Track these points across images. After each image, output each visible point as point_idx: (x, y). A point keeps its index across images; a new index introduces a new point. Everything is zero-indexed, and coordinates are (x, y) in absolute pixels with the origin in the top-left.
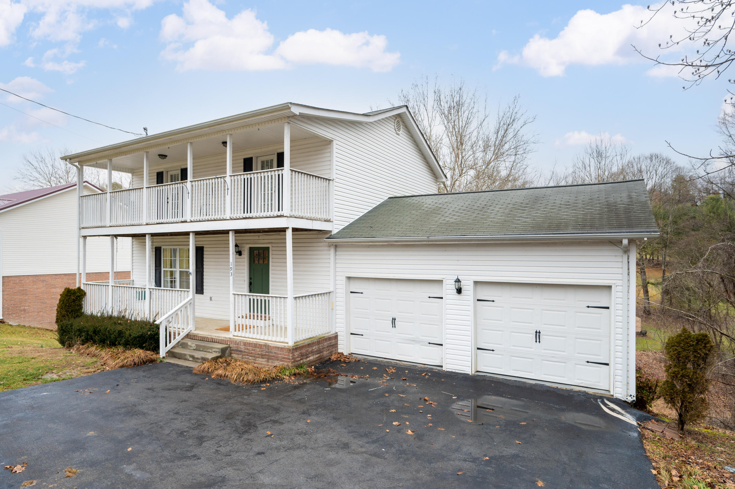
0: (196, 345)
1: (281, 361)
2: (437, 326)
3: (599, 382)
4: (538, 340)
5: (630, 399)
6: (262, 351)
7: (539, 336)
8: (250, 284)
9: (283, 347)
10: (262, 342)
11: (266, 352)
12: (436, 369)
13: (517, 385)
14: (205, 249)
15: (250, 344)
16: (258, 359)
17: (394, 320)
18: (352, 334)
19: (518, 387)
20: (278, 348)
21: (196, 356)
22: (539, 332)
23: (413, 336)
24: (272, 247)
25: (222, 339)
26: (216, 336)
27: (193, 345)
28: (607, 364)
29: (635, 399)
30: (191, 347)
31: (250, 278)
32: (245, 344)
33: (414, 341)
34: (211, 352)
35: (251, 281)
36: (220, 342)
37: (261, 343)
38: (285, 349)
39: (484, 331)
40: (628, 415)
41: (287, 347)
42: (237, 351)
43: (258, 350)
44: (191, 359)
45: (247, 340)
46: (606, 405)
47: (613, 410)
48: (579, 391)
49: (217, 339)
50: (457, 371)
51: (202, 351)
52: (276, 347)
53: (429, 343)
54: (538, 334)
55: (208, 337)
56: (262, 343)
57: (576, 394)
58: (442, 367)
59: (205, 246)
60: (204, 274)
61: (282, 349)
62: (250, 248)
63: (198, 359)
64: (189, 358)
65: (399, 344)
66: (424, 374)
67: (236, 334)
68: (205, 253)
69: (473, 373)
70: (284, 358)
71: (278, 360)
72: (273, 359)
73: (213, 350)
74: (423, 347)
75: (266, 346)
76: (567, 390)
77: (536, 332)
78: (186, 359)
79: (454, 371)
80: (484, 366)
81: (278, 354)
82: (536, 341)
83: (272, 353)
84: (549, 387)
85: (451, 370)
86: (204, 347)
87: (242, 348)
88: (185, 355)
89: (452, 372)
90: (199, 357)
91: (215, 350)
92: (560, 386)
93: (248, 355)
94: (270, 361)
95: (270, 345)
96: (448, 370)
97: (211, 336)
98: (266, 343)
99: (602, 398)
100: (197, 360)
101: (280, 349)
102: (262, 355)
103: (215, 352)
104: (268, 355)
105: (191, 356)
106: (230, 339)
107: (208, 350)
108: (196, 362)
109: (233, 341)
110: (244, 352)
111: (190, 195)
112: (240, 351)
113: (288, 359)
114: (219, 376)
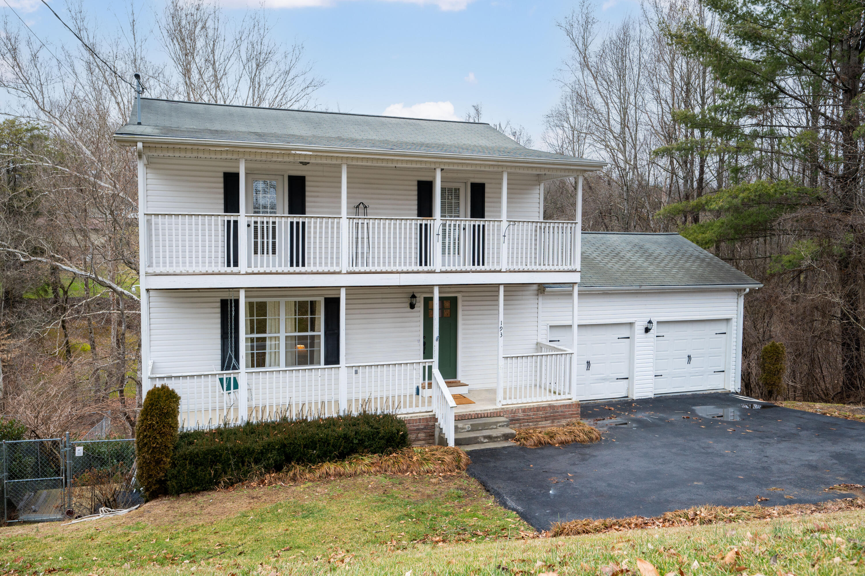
0: (471, 425)
2: (623, 363)
4: (689, 362)
6: (546, 413)
7: (690, 358)
8: (424, 344)
10: (545, 404)
11: (551, 413)
15: (530, 409)
16: (540, 423)
17: (589, 363)
20: (564, 406)
21: (494, 435)
22: (690, 356)
23: (604, 375)
24: (463, 296)
27: (467, 426)
28: (724, 371)
30: (465, 428)
31: (424, 337)
32: (524, 410)
33: (605, 379)
34: (496, 428)
35: (425, 340)
36: (489, 415)
38: (573, 405)
43: (541, 413)
44: (486, 440)
46: (737, 397)
47: (745, 398)
50: (643, 398)
51: (482, 430)
52: (561, 406)
53: (617, 379)
57: (717, 395)
58: (627, 397)
61: (570, 406)
62: (424, 298)
63: (497, 437)
64: (482, 440)
65: (592, 385)
67: (505, 402)
69: (653, 396)
70: (572, 414)
71: (565, 418)
72: (559, 419)
73: (498, 425)
74: (612, 383)
75: (551, 407)
77: (688, 356)
78: (478, 443)
79: (641, 398)
81: (565, 412)
83: (558, 412)
85: (639, 398)
86: (485, 424)
87: (521, 415)
88: (477, 438)
90: (499, 435)
91: (500, 424)
94: (556, 421)
95: (555, 405)
96: (637, 398)
99: (728, 393)
101: (566, 406)
102: (545, 417)
103: (503, 426)
104: (554, 416)
105: (485, 437)
106: (503, 409)
107: (491, 427)
108: (495, 441)
109: (508, 411)
110: (523, 419)
111: (440, 237)
112: (517, 420)
113: (577, 414)
114: (563, 443)
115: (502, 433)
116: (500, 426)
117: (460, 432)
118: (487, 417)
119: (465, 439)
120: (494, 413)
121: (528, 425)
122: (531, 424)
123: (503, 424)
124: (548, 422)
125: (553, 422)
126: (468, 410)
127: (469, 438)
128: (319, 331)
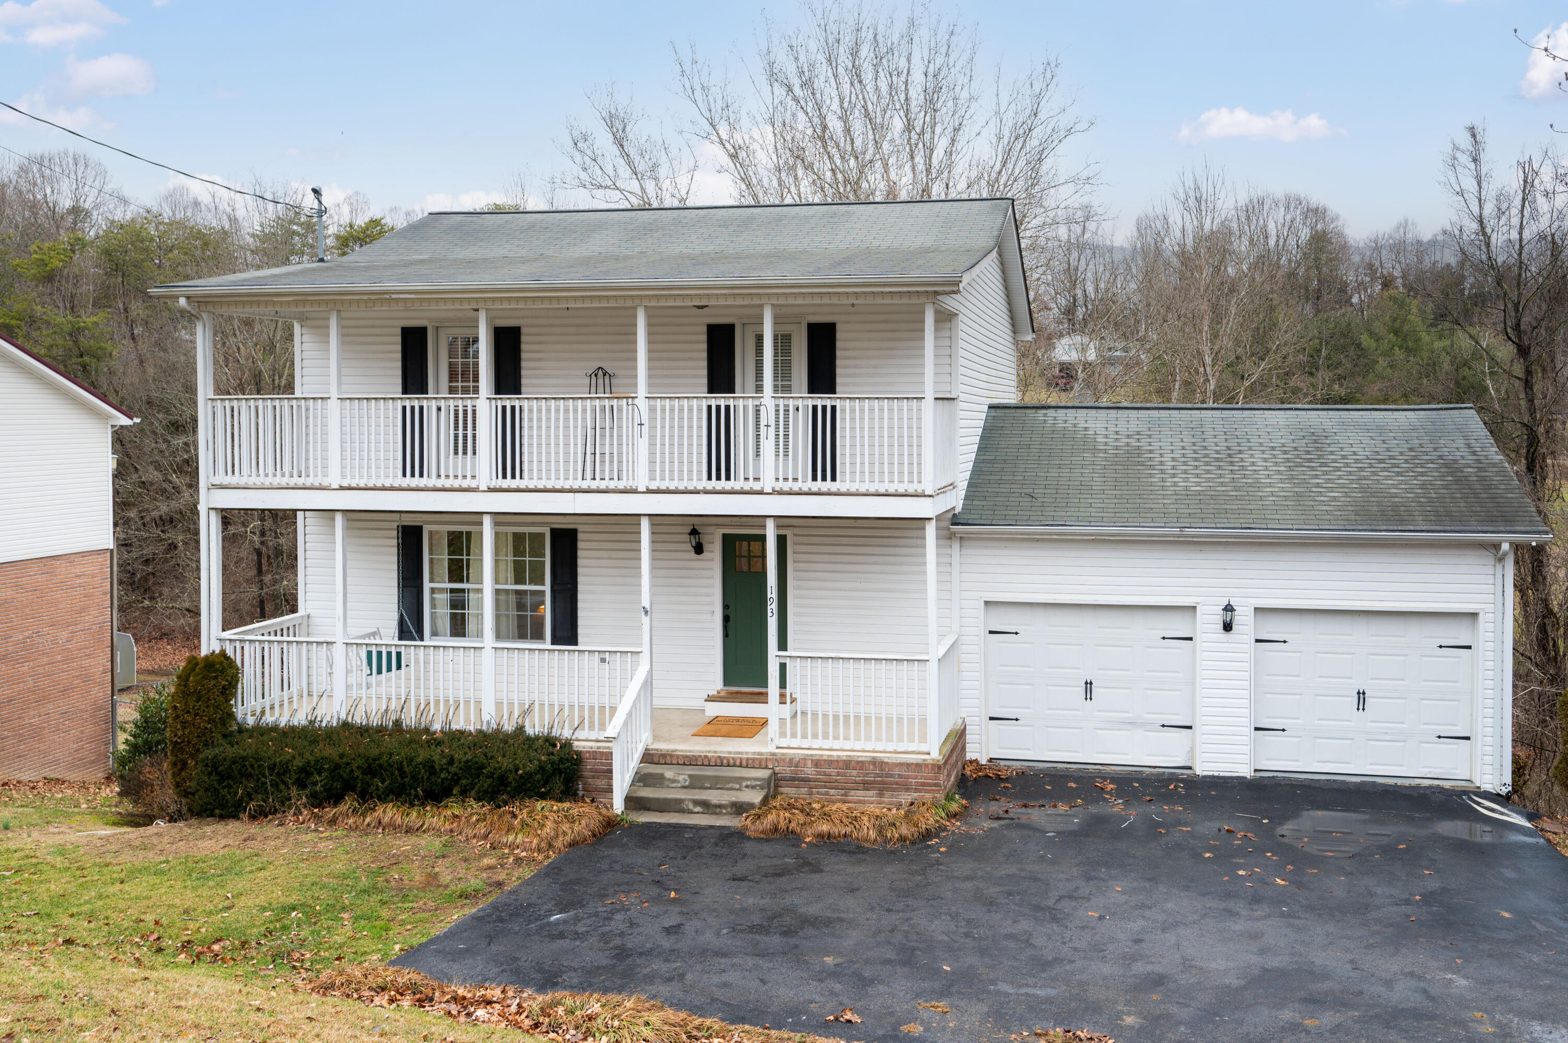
0: (690, 776)
1: (917, 790)
2: (1178, 693)
3: (1456, 769)
4: (1361, 707)
5: (1504, 791)
6: (866, 775)
7: (1364, 699)
8: (726, 619)
9: (920, 762)
10: (864, 756)
11: (877, 775)
12: (1182, 774)
13: (1335, 786)
14: (580, 536)
15: (830, 763)
16: (853, 792)
17: (1089, 684)
18: (991, 719)
19: (1339, 791)
20: (908, 765)
21: (715, 801)
22: (1364, 693)
23: (1130, 715)
24: (795, 535)
25: (750, 756)
26: (730, 753)
27: (681, 778)
28: (1468, 738)
29: (1510, 788)
30: (674, 781)
31: (726, 607)
32: (817, 763)
33: (1131, 724)
34: (739, 789)
35: (728, 612)
36: (744, 764)
37: (860, 759)
38: (926, 765)
39: (1267, 696)
40: (1515, 815)
41: (932, 762)
42: (793, 779)
43: (854, 773)
44: (698, 809)
45: (822, 755)
46: (1478, 804)
47: (1492, 810)
48: (1430, 787)
49: (733, 758)
50: (1222, 774)
51: (710, 788)
52: (901, 764)
53: (1163, 726)
54: (1361, 695)
55: (706, 757)
56: (863, 759)
57: (1428, 792)
58: (1190, 768)
59: (580, 528)
60: (580, 596)
61: (918, 766)
62: (724, 536)
63: (720, 806)
64: (691, 806)
65: (1098, 731)
66: (1172, 787)
67: (784, 742)
68: (580, 545)
69: (1252, 774)
70: (923, 784)
71: (908, 790)
72: (894, 790)
73: (744, 784)
74: (1148, 733)
75: (876, 763)
76: (1411, 787)
77: (1359, 693)
78: (682, 811)
79: (1216, 774)
80: (1267, 759)
81: (908, 777)
82: (1358, 709)
83: (892, 776)
84: (1383, 785)
85: (1210, 773)
86: (717, 779)
87: (809, 771)
88: (680, 801)
89: (1213, 777)
90: (724, 802)
91: (749, 783)
92: (1400, 782)
93: (825, 787)
94: (887, 794)
95: (886, 760)
96: (1205, 773)
97: (715, 752)
98: (873, 758)
99: (1466, 793)
100: (718, 810)
101: (913, 767)
102: (865, 783)
103: (753, 787)
104: (883, 783)
105: (696, 803)
106: (774, 754)
107: (730, 785)
108: (716, 814)
109: (784, 760)
110: (816, 780)
112: (803, 780)
113: (936, 785)
114: (823, 837)
115: (734, 799)
116: (747, 787)
117: (668, 787)
118: (741, 766)
119: (658, 800)
120: (753, 760)
121: (827, 794)
122: (832, 792)
123: (754, 783)
124: (871, 793)
125: (881, 795)
126: (713, 748)
127: (666, 800)
128: (543, 584)
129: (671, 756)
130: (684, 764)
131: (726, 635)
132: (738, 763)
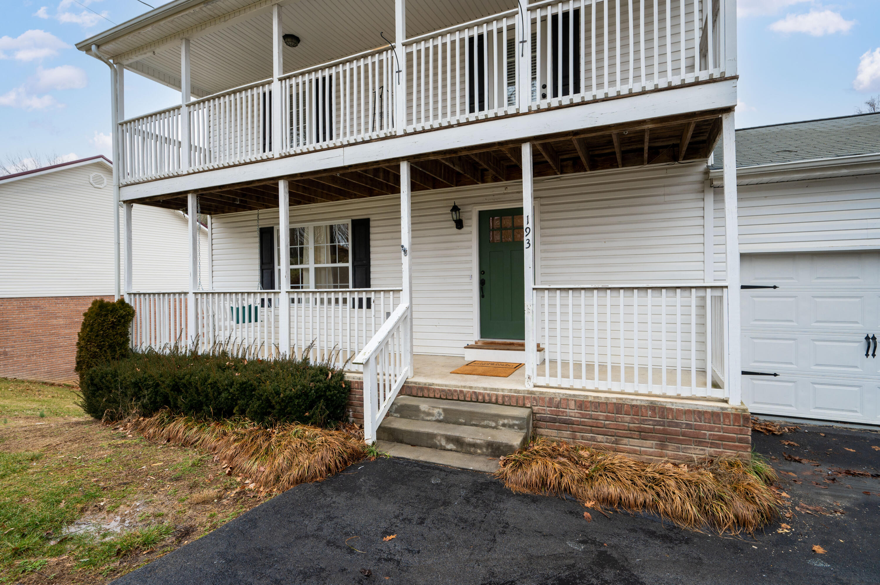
0: (444, 410)
1: (713, 445)
6: (643, 421)
8: (482, 283)
9: (718, 410)
10: (639, 400)
11: (658, 423)
14: (372, 224)
15: (597, 405)
16: (625, 441)
17: (871, 339)
18: (744, 373)
20: (699, 413)
21: (469, 439)
24: (541, 205)
25: (506, 393)
26: (485, 389)
27: (436, 411)
30: (429, 414)
31: (482, 272)
32: (582, 405)
34: (495, 428)
35: (484, 277)
36: (500, 400)
37: (634, 403)
38: (727, 415)
41: (734, 411)
42: (554, 421)
43: (627, 418)
44: (450, 446)
45: (587, 396)
49: (489, 395)
51: (465, 424)
52: (688, 412)
55: (461, 392)
56: (638, 403)
59: (372, 218)
60: (372, 269)
61: (715, 416)
62: (481, 213)
63: (474, 445)
64: (443, 443)
67: (541, 381)
68: (372, 230)
70: (722, 438)
71: (699, 443)
72: (680, 442)
73: (501, 422)
75: (653, 407)
78: (434, 447)
81: (700, 428)
83: (677, 425)
86: (472, 414)
87: (573, 413)
88: (432, 436)
90: (478, 441)
91: (506, 421)
93: (591, 432)
94: (671, 446)
95: (669, 406)
97: (471, 387)
98: (652, 402)
100: (472, 450)
101: (707, 416)
102: (641, 431)
103: (511, 426)
104: (664, 432)
105: (449, 439)
106: (532, 393)
107: (485, 423)
108: (470, 453)
109: (543, 399)
110: (579, 423)
111: (403, 75)
112: (565, 422)
113: (741, 440)
114: (611, 503)
115: (489, 438)
116: (504, 425)
117: (423, 420)
118: (496, 403)
119: (410, 433)
120: (510, 397)
121: (593, 439)
122: (600, 437)
123: (511, 422)
124: (649, 443)
125: (662, 447)
126: (468, 384)
127: (418, 433)
128: (347, 262)
129: (428, 389)
130: (440, 398)
131: (482, 295)
132: (493, 400)
